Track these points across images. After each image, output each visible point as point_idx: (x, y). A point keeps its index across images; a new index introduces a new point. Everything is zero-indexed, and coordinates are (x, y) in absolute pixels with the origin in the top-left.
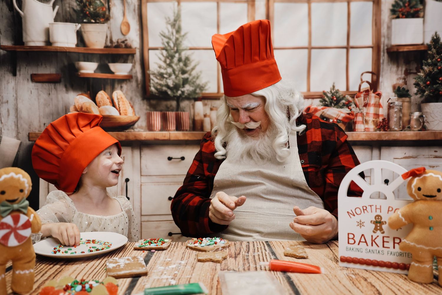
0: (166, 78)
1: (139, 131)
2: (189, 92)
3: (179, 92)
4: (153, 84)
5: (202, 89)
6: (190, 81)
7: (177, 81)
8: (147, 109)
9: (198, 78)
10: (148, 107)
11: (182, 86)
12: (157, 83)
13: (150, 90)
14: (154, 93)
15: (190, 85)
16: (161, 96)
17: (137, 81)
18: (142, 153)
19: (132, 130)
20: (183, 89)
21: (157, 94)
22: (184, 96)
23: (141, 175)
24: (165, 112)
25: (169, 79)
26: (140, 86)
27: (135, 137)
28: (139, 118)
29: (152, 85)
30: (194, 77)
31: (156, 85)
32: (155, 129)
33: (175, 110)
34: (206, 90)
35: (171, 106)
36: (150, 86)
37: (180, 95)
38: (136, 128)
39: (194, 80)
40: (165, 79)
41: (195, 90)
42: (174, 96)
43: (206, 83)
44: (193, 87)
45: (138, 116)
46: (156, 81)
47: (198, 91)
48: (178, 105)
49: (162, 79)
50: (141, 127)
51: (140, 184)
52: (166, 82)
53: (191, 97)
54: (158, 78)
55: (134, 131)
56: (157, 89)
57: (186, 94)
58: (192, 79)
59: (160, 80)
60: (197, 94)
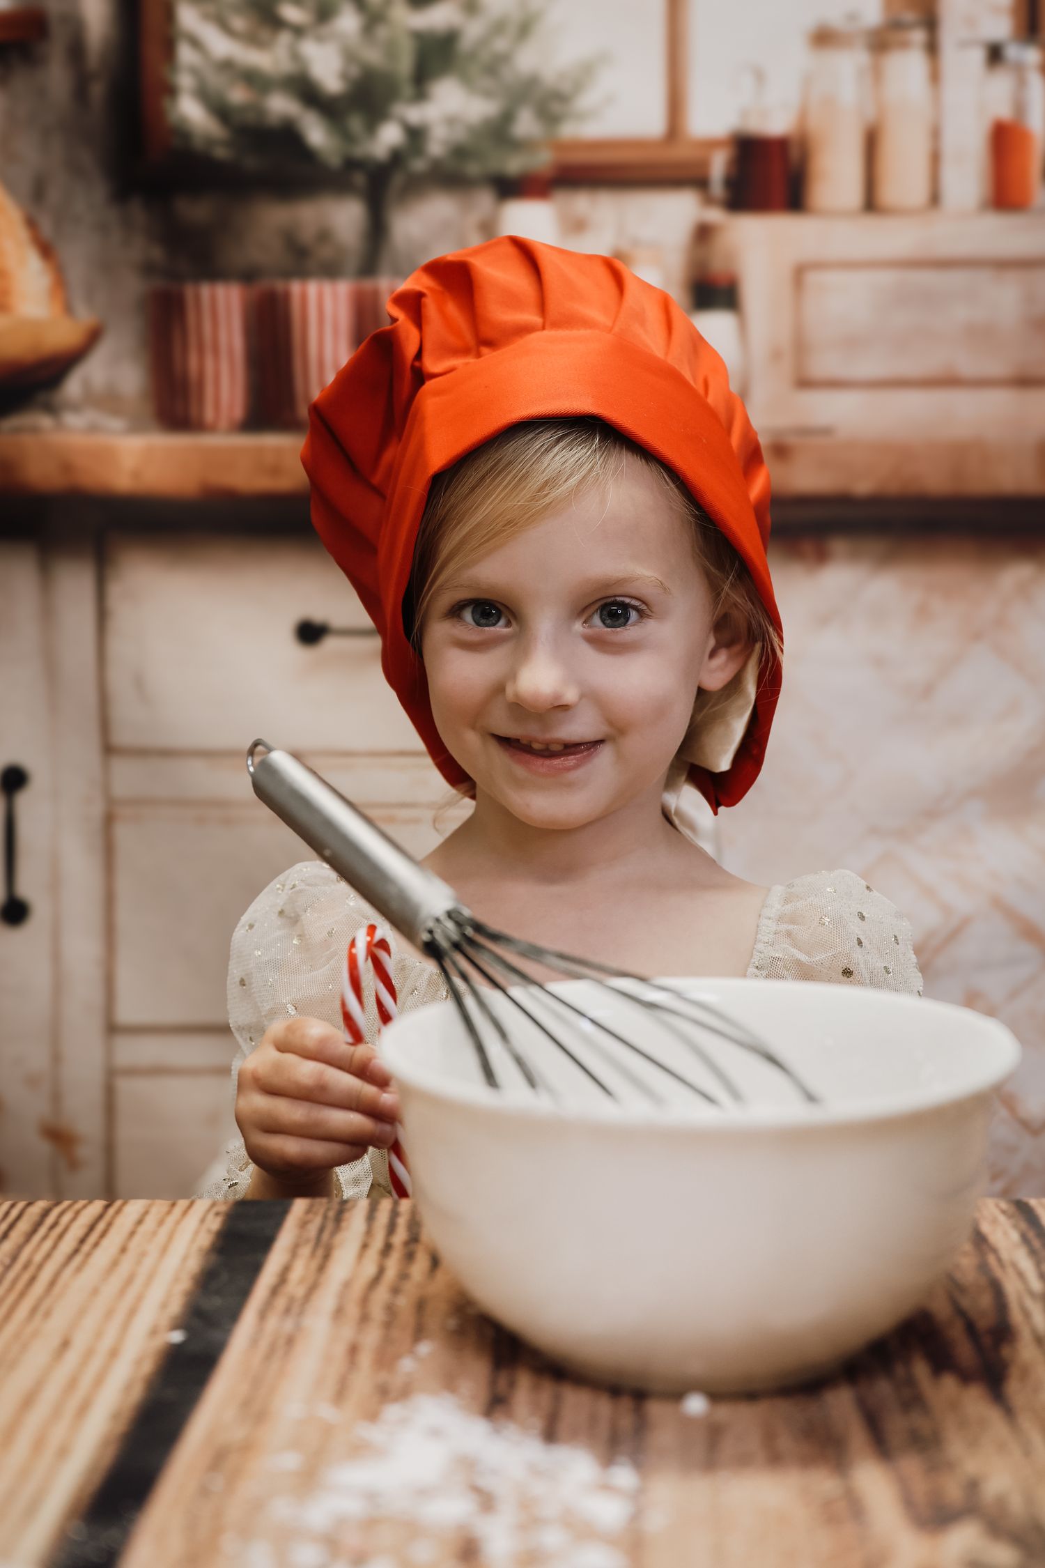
0: (298, 31)
1: (93, 429)
2: (460, 135)
3: (389, 136)
4: (194, 71)
5: (556, 107)
6: (473, 55)
7: (373, 56)
8: (148, 269)
9: (525, 29)
10: (157, 253)
11: (407, 89)
12: (227, 66)
13: (172, 117)
14: (198, 143)
15: (467, 82)
16: (251, 163)
17: (76, 50)
18: (115, 591)
19: (45, 421)
20: (414, 114)
21: (221, 153)
22: (418, 165)
23: (109, 750)
24: (279, 285)
25: (320, 39)
26: (98, 90)
27: (67, 467)
28: (93, 337)
29: (185, 81)
30: (499, 27)
31: (216, 81)
32: (209, 414)
33: (352, 262)
34: (581, 117)
35: (324, 235)
36: (171, 91)
37: (397, 158)
38: (76, 408)
39: (500, 45)
40: (284, 38)
41: (507, 118)
42: (352, 164)
43: (585, 73)
44: (488, 94)
45: (85, 317)
46: (220, 45)
47: (526, 124)
48: (377, 230)
49: (264, 34)
50: (108, 401)
51: (97, 810)
52: (296, 56)
53: (473, 169)
54: (239, 23)
55: (60, 427)
56: (221, 111)
57: (436, 147)
58: (484, 41)
59: (252, 40)
60: (516, 145)
